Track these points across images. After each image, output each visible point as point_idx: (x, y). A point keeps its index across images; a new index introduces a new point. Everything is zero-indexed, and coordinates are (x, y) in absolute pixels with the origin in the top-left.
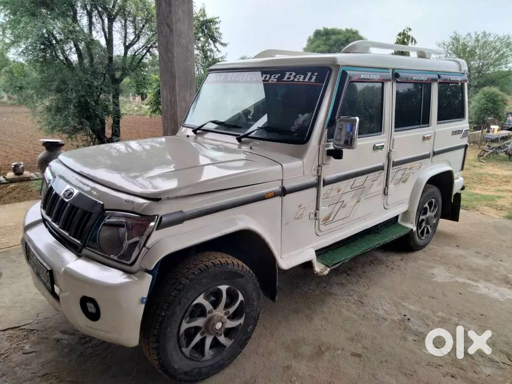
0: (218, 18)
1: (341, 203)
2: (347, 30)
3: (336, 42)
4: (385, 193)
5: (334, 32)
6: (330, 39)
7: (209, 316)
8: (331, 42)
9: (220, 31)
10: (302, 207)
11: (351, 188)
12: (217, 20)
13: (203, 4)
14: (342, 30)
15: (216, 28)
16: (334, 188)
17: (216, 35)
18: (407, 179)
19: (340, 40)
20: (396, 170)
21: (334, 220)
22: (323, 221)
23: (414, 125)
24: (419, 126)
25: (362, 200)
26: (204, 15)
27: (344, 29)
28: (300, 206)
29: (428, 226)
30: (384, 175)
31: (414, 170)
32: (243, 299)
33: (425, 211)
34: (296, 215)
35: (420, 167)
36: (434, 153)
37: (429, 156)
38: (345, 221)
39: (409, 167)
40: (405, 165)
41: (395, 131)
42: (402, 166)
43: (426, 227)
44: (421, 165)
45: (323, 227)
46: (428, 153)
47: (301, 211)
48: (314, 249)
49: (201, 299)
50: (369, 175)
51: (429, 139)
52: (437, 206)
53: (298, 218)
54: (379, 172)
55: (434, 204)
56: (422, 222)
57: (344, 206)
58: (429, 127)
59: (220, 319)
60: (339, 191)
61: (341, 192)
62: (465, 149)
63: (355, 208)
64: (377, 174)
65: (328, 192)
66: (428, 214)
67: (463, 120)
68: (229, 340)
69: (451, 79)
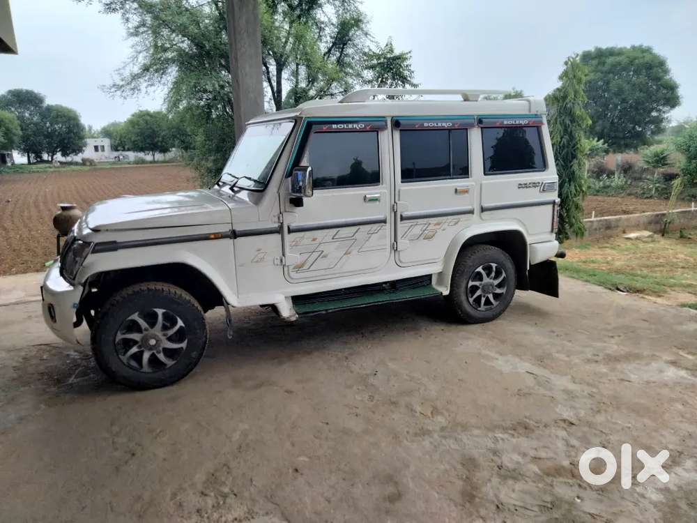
0: (410, 52)
1: (320, 253)
2: (634, 48)
3: (614, 66)
4: (394, 248)
5: (611, 52)
6: (604, 63)
7: (145, 333)
8: (606, 68)
9: (412, 68)
10: (262, 251)
11: (333, 239)
12: (408, 56)
13: (390, 37)
14: (625, 48)
15: (407, 66)
16: (305, 237)
17: (406, 73)
18: (434, 235)
19: (619, 63)
20: (411, 224)
21: (310, 270)
22: (294, 268)
23: (441, 176)
24: (449, 177)
25: (354, 252)
26: (391, 51)
27: (629, 47)
28: (259, 250)
29: (489, 296)
30: (388, 228)
31: (445, 226)
32: (183, 325)
33: (479, 277)
34: (254, 258)
35: (456, 223)
36: (482, 208)
37: (471, 212)
38: (328, 272)
39: (435, 222)
40: (426, 220)
41: (402, 182)
42: (420, 221)
43: (484, 296)
44: (458, 221)
45: (293, 274)
46: (468, 208)
47: (261, 255)
48: (284, 294)
49: (135, 317)
50: (361, 227)
51: (466, 192)
52: (503, 272)
53: (257, 262)
54: (378, 225)
55: (494, 269)
56: (475, 289)
57: (325, 256)
58: (468, 178)
59: (154, 337)
60: (314, 240)
61: (317, 241)
62: (554, 207)
63: (343, 260)
64: (375, 226)
65: (298, 240)
66: (486, 280)
67: (544, 171)
68: (171, 360)
69: (505, 123)
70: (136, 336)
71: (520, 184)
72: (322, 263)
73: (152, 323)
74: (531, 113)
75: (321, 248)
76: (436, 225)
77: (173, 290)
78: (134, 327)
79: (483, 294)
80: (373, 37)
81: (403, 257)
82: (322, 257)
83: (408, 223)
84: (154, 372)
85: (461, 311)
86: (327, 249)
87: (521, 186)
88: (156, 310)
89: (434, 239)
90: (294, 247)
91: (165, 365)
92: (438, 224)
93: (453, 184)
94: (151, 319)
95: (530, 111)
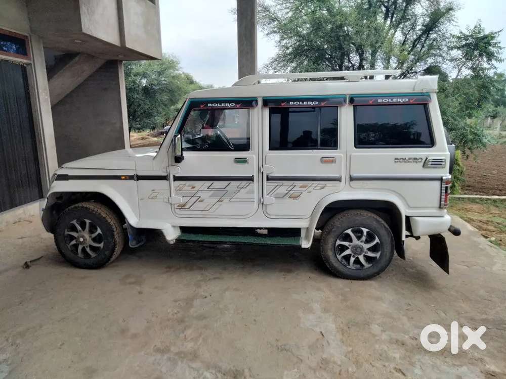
1: (198, 198)
10: (155, 191)
11: (208, 188)
16: (187, 185)
18: (299, 196)
20: (276, 184)
21: (191, 209)
22: (178, 206)
25: (226, 201)
29: (359, 257)
30: (255, 185)
31: (311, 189)
32: (101, 232)
33: (347, 238)
34: (150, 196)
35: (322, 188)
36: (351, 178)
37: (339, 180)
38: (204, 213)
39: (301, 185)
40: (292, 182)
41: (270, 150)
42: (285, 183)
43: (354, 256)
44: (325, 186)
45: (178, 211)
46: (336, 175)
47: (154, 195)
48: (171, 224)
49: (74, 222)
50: (232, 182)
51: (332, 162)
52: (376, 237)
53: (152, 198)
54: (245, 182)
55: (365, 233)
56: (343, 248)
57: (202, 201)
58: (337, 149)
59: (83, 237)
60: (193, 188)
61: (196, 189)
62: (441, 183)
63: (216, 206)
64: (244, 183)
65: (181, 186)
66: (355, 241)
67: (431, 147)
68: (94, 253)
69: (379, 101)
70: (74, 234)
71: (396, 159)
72: (199, 206)
73: (83, 228)
74: (415, 91)
75: (198, 195)
76: (301, 187)
77: (96, 209)
78: (74, 229)
79: (353, 254)
80: (456, 22)
81: (270, 210)
82: (199, 201)
83: (274, 183)
84: (85, 258)
85: (329, 265)
86: (203, 195)
87: (397, 160)
88: (86, 220)
89: (300, 199)
90: (178, 191)
91: (90, 256)
92: (304, 187)
93: (319, 155)
94: (83, 225)
95: (414, 90)
